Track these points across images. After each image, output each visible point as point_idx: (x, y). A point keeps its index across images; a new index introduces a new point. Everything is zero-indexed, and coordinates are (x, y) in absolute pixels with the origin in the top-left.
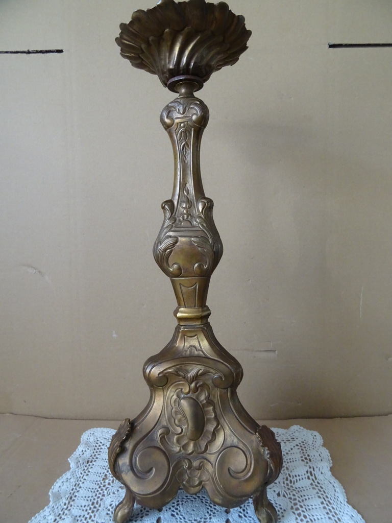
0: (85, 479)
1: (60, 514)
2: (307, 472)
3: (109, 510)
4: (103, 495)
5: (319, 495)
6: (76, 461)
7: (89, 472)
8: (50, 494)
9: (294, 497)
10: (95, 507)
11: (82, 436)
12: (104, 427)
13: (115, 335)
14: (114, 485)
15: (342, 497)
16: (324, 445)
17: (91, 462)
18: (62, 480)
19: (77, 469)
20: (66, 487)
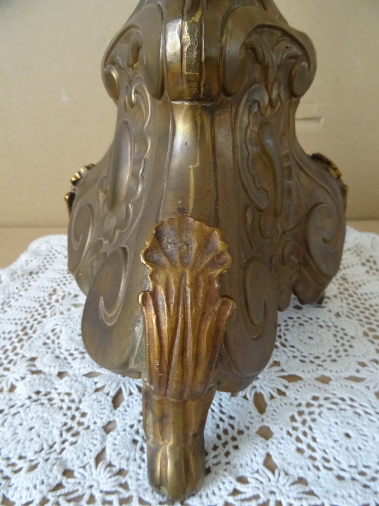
0: (21, 296)
3: (48, 338)
7: (30, 286)
10: (26, 334)
14: (65, 302)
17: (36, 274)
19: (11, 283)
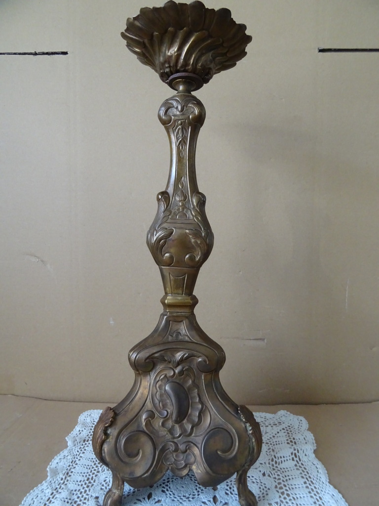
0: (81, 457)
1: (57, 488)
2: (292, 454)
3: (103, 485)
4: (98, 472)
5: (302, 475)
6: (73, 440)
7: (85, 450)
8: (48, 469)
9: (279, 477)
10: (90, 483)
11: (79, 417)
13: (112, 322)
15: (324, 478)
16: (309, 430)
17: (88, 441)
18: (59, 457)
19: (74, 448)
20: (63, 463)
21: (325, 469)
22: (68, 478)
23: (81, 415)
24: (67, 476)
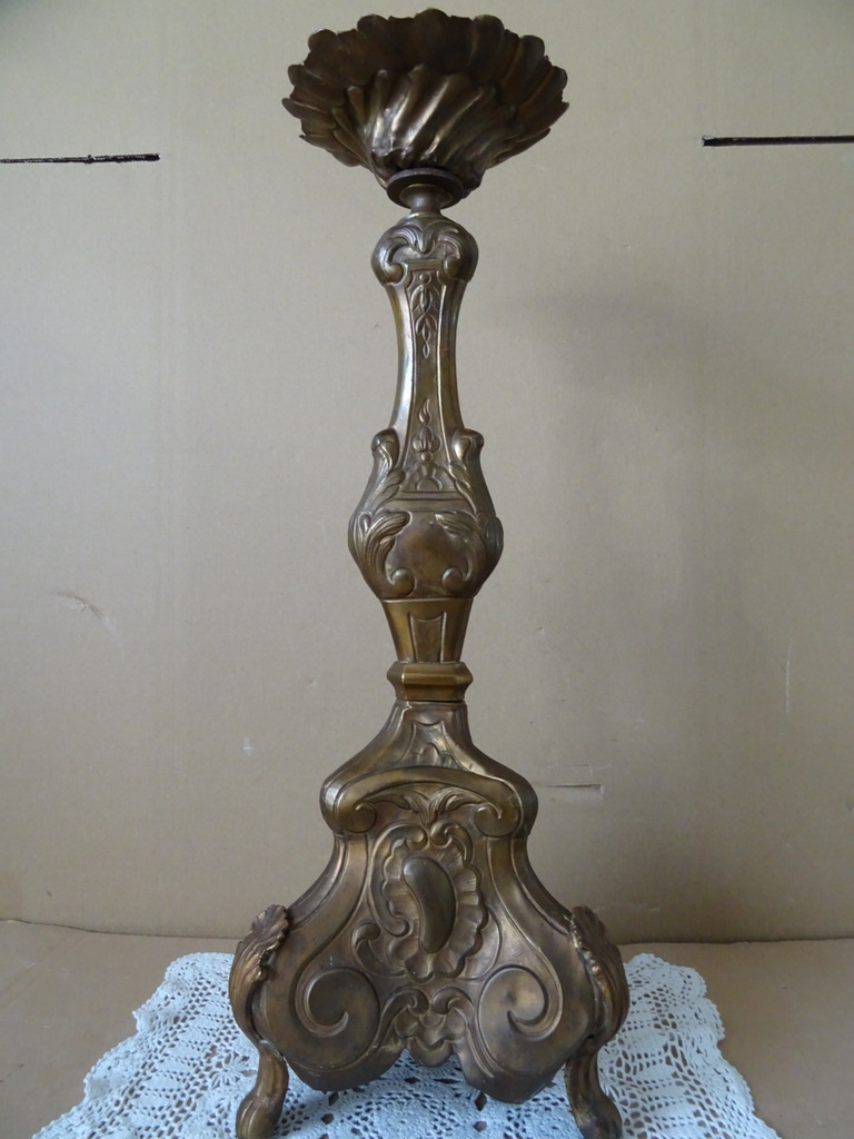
0: (166, 1055)
1: (104, 1123)
2: (666, 1048)
3: (213, 1116)
4: (204, 1088)
5: (689, 1097)
6: (149, 1017)
7: (177, 1040)
8: (86, 1081)
9: (634, 1100)
10: (183, 1111)
11: (168, 969)
12: (218, 951)
13: (247, 748)
14: (230, 1067)
15: (740, 1099)
16: (707, 996)
17: (184, 1021)
18: (115, 1055)
19: (151, 1034)
20: (124, 1068)
21: (745, 1082)
22: (132, 1101)
23: (173, 963)
24: (129, 1097)
